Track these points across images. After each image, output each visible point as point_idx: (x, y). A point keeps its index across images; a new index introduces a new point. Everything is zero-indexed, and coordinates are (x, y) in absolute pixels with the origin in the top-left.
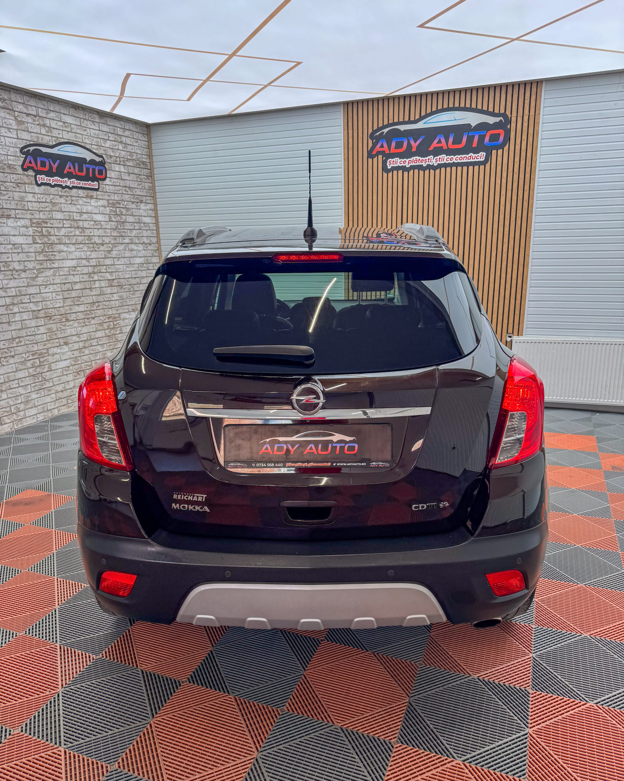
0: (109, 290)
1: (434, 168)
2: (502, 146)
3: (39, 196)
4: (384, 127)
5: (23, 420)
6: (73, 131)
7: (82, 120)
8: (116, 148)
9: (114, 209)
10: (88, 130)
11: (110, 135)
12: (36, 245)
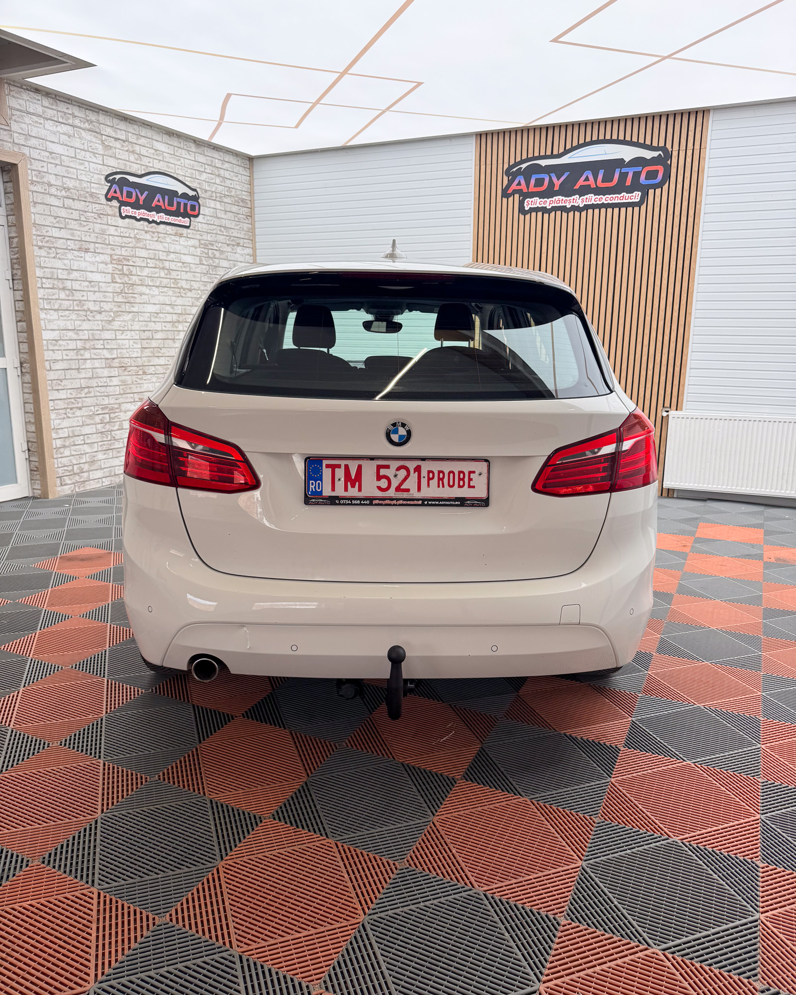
3: (122, 229)
5: (87, 483)
6: (165, 160)
7: (176, 148)
8: (213, 181)
9: (206, 251)
10: (182, 159)
11: (206, 166)
12: (115, 285)
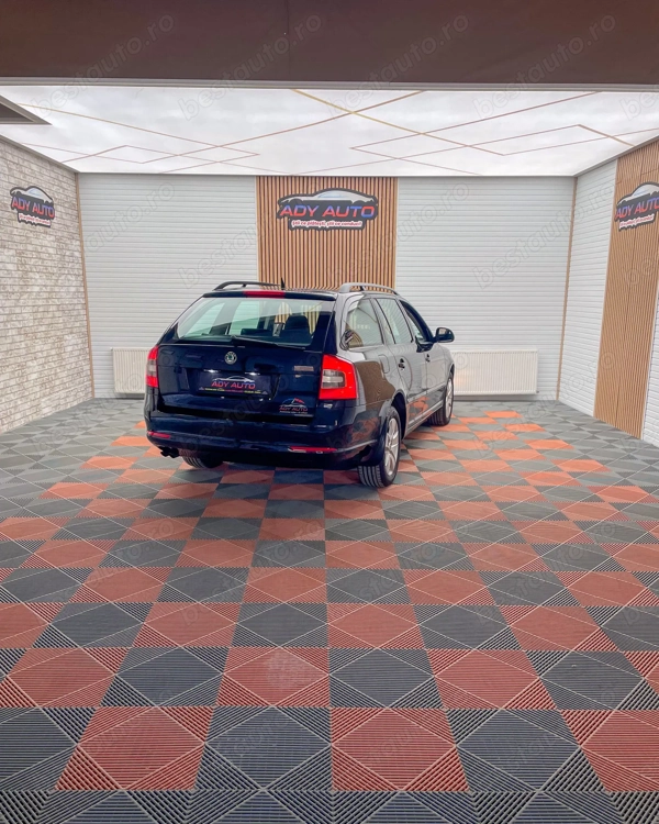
0: (57, 314)
1: (327, 230)
2: (373, 218)
3: (20, 230)
4: (288, 197)
5: (13, 423)
6: (36, 177)
8: (59, 191)
9: (59, 244)
10: (44, 176)
11: (55, 180)
12: (19, 272)
